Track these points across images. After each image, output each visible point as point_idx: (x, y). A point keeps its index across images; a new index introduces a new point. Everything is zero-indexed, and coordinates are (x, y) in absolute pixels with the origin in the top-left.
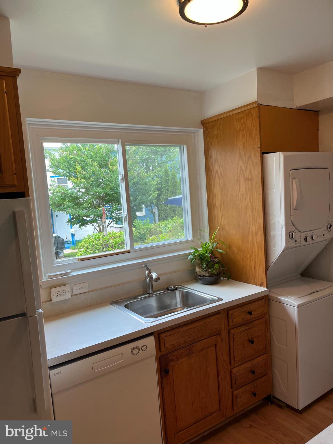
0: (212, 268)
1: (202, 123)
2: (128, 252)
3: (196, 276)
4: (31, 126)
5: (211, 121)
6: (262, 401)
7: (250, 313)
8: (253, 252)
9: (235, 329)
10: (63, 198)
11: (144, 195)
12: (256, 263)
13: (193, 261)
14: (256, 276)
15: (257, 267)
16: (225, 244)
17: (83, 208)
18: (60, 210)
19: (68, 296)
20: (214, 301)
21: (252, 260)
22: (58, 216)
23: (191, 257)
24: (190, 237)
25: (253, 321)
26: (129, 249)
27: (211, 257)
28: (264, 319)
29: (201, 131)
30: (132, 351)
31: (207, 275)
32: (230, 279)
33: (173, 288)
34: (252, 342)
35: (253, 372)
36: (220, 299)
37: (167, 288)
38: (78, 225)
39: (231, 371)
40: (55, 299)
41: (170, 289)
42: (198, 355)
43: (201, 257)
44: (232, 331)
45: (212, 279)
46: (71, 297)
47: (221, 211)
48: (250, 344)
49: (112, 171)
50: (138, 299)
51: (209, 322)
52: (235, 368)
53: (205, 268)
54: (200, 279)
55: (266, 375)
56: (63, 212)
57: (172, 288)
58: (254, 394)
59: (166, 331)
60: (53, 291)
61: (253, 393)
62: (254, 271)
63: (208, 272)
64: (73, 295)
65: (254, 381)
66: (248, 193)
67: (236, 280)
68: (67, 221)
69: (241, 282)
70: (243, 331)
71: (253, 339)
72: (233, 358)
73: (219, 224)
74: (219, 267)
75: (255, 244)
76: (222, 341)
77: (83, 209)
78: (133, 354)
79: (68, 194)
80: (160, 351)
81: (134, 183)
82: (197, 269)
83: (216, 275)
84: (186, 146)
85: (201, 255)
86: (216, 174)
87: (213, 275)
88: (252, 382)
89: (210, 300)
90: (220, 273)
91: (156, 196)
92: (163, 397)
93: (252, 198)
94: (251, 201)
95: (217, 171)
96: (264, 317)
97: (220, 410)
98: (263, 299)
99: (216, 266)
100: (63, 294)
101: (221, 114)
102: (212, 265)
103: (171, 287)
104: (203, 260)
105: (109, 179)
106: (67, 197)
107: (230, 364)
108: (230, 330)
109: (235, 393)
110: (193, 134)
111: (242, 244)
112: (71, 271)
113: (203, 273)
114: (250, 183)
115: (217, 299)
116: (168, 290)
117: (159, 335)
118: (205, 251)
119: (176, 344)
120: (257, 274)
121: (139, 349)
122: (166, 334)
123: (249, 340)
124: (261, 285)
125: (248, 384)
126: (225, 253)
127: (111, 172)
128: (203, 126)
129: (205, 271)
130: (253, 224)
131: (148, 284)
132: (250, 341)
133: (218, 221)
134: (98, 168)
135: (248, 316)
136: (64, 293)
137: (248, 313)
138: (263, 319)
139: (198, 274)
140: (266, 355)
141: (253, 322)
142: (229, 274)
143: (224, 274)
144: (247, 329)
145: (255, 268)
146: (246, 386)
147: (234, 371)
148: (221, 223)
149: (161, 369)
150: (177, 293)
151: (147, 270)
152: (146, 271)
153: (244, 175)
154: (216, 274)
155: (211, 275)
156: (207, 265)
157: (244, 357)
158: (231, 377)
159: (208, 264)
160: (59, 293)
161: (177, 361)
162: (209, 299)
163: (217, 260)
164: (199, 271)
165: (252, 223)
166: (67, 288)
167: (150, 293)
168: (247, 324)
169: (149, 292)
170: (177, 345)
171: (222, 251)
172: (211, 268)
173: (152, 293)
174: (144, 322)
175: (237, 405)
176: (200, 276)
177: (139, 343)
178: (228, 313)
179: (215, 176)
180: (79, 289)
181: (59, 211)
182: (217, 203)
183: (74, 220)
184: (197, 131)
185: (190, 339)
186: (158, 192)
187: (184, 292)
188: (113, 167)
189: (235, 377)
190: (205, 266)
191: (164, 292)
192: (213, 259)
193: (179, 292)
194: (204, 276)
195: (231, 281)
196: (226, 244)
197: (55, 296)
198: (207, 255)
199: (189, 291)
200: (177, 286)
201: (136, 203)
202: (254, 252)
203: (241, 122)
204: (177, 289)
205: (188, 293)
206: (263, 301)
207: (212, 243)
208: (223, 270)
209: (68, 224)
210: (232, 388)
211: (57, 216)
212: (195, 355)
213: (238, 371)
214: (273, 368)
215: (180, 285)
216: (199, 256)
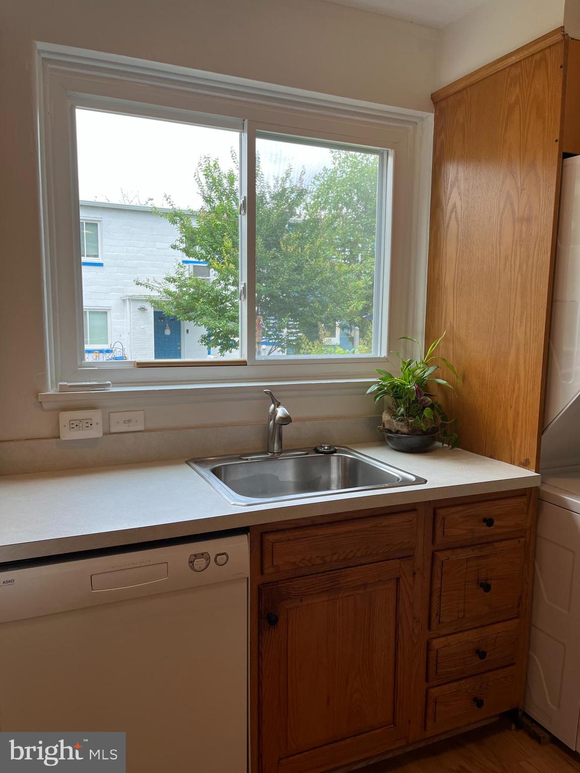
0: (417, 417)
1: (432, 100)
2: (243, 363)
3: (381, 431)
4: (49, 66)
5: (452, 91)
6: (497, 719)
7: (489, 522)
8: (514, 390)
9: (448, 553)
10: (195, 298)
11: (338, 304)
12: (518, 414)
13: (378, 399)
14: (515, 443)
15: (520, 423)
16: (456, 370)
17: (229, 317)
18: (190, 319)
19: (95, 433)
20: (406, 482)
21: (511, 407)
22: (189, 332)
23: (374, 388)
24: (383, 352)
25: (493, 542)
26: (245, 358)
27: (419, 393)
28: (522, 540)
29: (430, 117)
30: (191, 562)
31: (405, 430)
32: (458, 447)
33: (327, 449)
34: (486, 587)
35: (482, 655)
36: (420, 481)
37: (316, 448)
38: (219, 347)
39: (428, 643)
40: (67, 435)
41: (322, 450)
42: (352, 595)
43: (397, 392)
44: (441, 556)
45: (415, 440)
46: (102, 435)
47: (454, 297)
48: (481, 590)
49: (284, 254)
50: (247, 460)
51: (385, 526)
52: (439, 637)
53: (402, 415)
54: (389, 438)
55: (513, 664)
56: (195, 323)
57: (325, 449)
58: (479, 703)
59: (278, 531)
60: (65, 417)
61: (475, 699)
62: (511, 433)
63: (408, 425)
64: (107, 433)
65: (483, 673)
66: (518, 253)
67: (472, 451)
68: (199, 338)
69: (480, 455)
70: (468, 560)
71: (489, 582)
72: (437, 615)
73: (448, 325)
74: (435, 416)
75: (522, 374)
76: (414, 574)
77: (227, 319)
78: (192, 568)
79: (204, 291)
80: (262, 573)
81: (322, 280)
82: (386, 417)
83: (424, 433)
84: (393, 151)
85: (398, 386)
86: (451, 212)
87: (419, 433)
88: (478, 674)
89: (399, 479)
90: (434, 430)
91: (360, 307)
92: (260, 673)
93: (527, 266)
94: (524, 270)
95: (454, 206)
96: (522, 537)
97: (394, 723)
98: (525, 495)
99: (427, 412)
100: (84, 427)
101: (476, 72)
102: (419, 410)
103: (322, 447)
104: (401, 398)
105: (278, 268)
106: (202, 296)
107: (429, 628)
108: (436, 553)
109: (435, 692)
110: (411, 127)
111: (493, 370)
112: (110, 382)
113: (396, 425)
114: (524, 229)
115: (414, 479)
116: (317, 451)
117: (262, 535)
118: (408, 381)
119: (300, 562)
120: (518, 440)
121: (208, 559)
122: (279, 536)
123: (480, 582)
124: (525, 464)
125: (466, 677)
126: (450, 386)
127: (283, 256)
128: (435, 106)
129: (402, 421)
130: (521, 326)
131: (272, 431)
132: (482, 585)
133: (446, 317)
134: (262, 247)
135: (484, 528)
136: (87, 425)
137: (485, 520)
138: (519, 541)
139: (387, 426)
140: (516, 621)
141: (496, 544)
142: (457, 436)
143: (445, 434)
144: (478, 558)
145: (515, 426)
146: (461, 682)
147: (436, 643)
148: (451, 324)
149: (259, 612)
150: (334, 460)
151: (274, 403)
152: (271, 405)
153: (513, 211)
154: (425, 430)
155: (414, 431)
156: (407, 410)
157: (464, 617)
158: (428, 657)
159: (409, 407)
160: (76, 423)
161: (301, 601)
162: (397, 477)
163: (430, 400)
164: (389, 422)
165: (519, 323)
166: (96, 416)
167: (275, 452)
168: (479, 546)
169: (273, 450)
170: (303, 565)
171: (445, 382)
172: (414, 417)
173: (280, 453)
174: (232, 503)
175: (435, 720)
176: (390, 431)
177: (211, 547)
178: (435, 514)
179: (450, 218)
180: (124, 423)
181: (188, 321)
182: (448, 277)
183: (213, 338)
184: (422, 119)
185: (335, 557)
186: (365, 302)
187: (349, 459)
188: (287, 248)
189: (437, 656)
190: (402, 410)
191: (307, 454)
192: (422, 398)
193: (338, 460)
194: (397, 432)
195: (458, 451)
196: (458, 370)
197: (68, 426)
198: (409, 386)
199: (360, 459)
200: (337, 446)
201: (322, 316)
202: (516, 390)
203: (520, 83)
204: (335, 452)
205: (356, 463)
206: (524, 499)
207: (427, 364)
208: (443, 425)
209: (201, 343)
210: (427, 680)
211: (188, 330)
212: (346, 594)
213: (445, 646)
214: (531, 653)
215: (346, 445)
216: (392, 389)
